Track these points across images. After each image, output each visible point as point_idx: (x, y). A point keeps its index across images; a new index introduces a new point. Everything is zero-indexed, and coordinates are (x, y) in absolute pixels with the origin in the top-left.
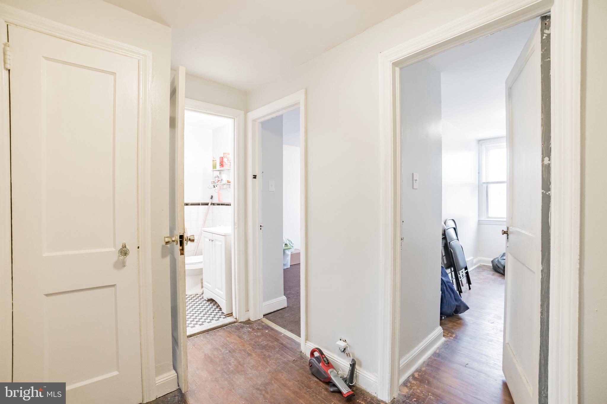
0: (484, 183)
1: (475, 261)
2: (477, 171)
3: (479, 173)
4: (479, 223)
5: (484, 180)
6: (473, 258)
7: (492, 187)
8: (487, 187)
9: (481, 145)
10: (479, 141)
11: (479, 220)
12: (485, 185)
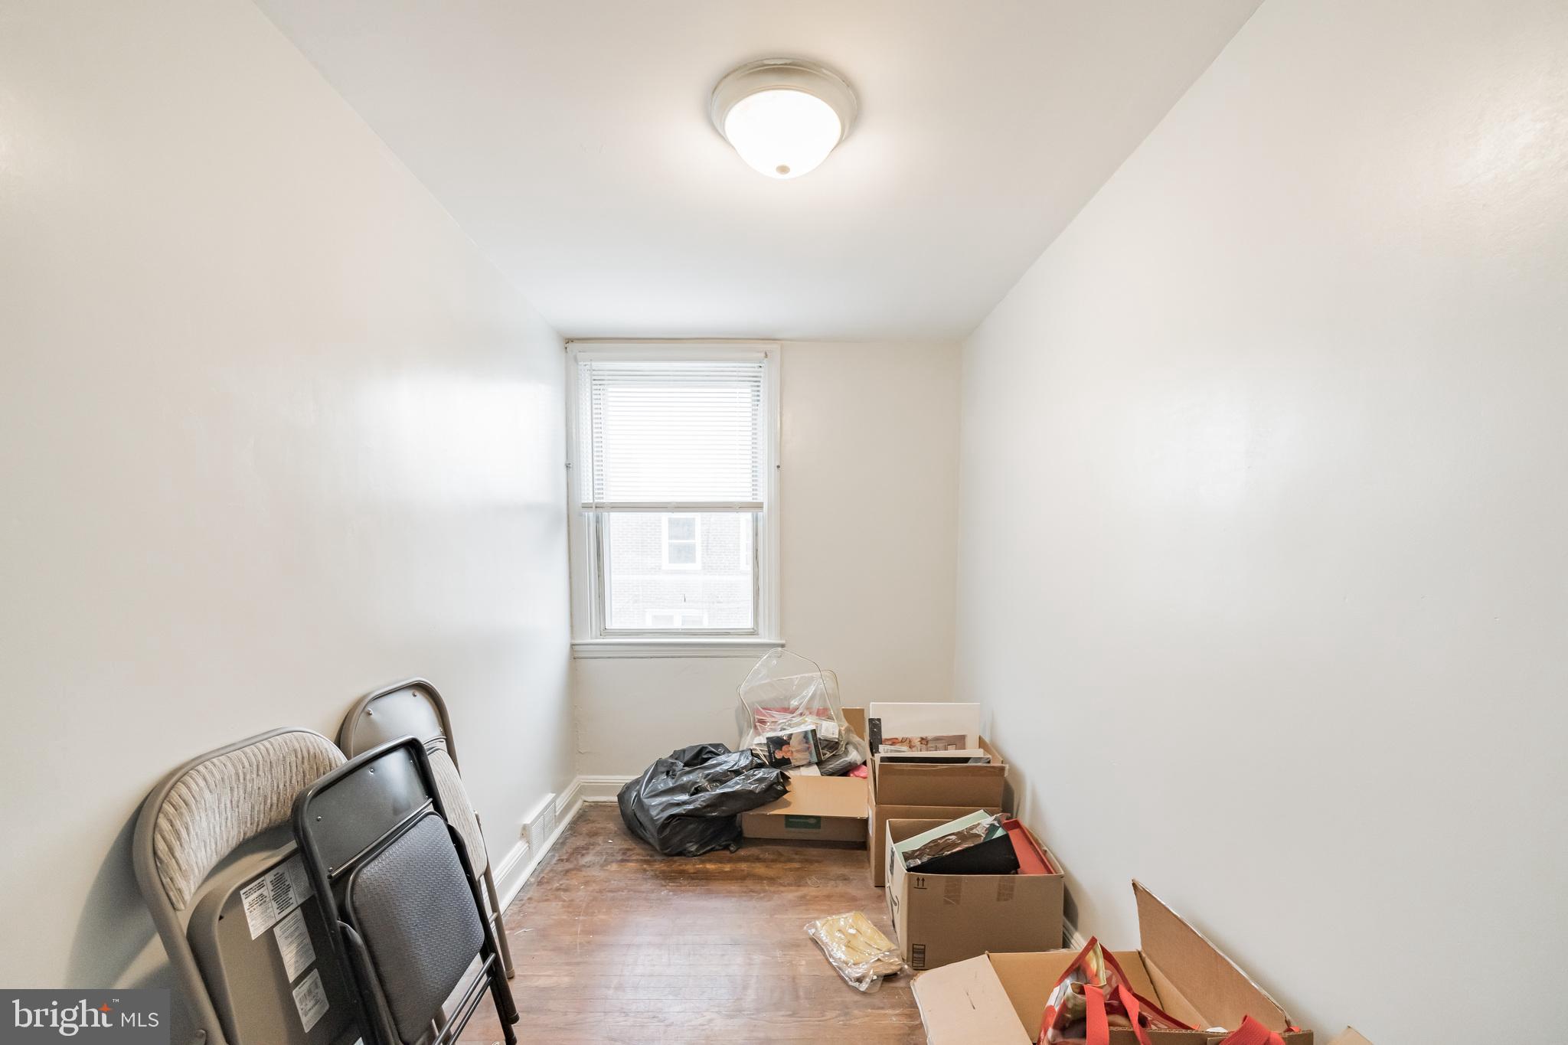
0: (587, 506)
1: (561, 803)
2: (562, 461)
3: (568, 466)
4: (576, 655)
5: (587, 498)
6: (554, 795)
7: (615, 522)
8: (598, 521)
9: (576, 360)
10: (569, 341)
11: (572, 645)
12: (591, 515)
